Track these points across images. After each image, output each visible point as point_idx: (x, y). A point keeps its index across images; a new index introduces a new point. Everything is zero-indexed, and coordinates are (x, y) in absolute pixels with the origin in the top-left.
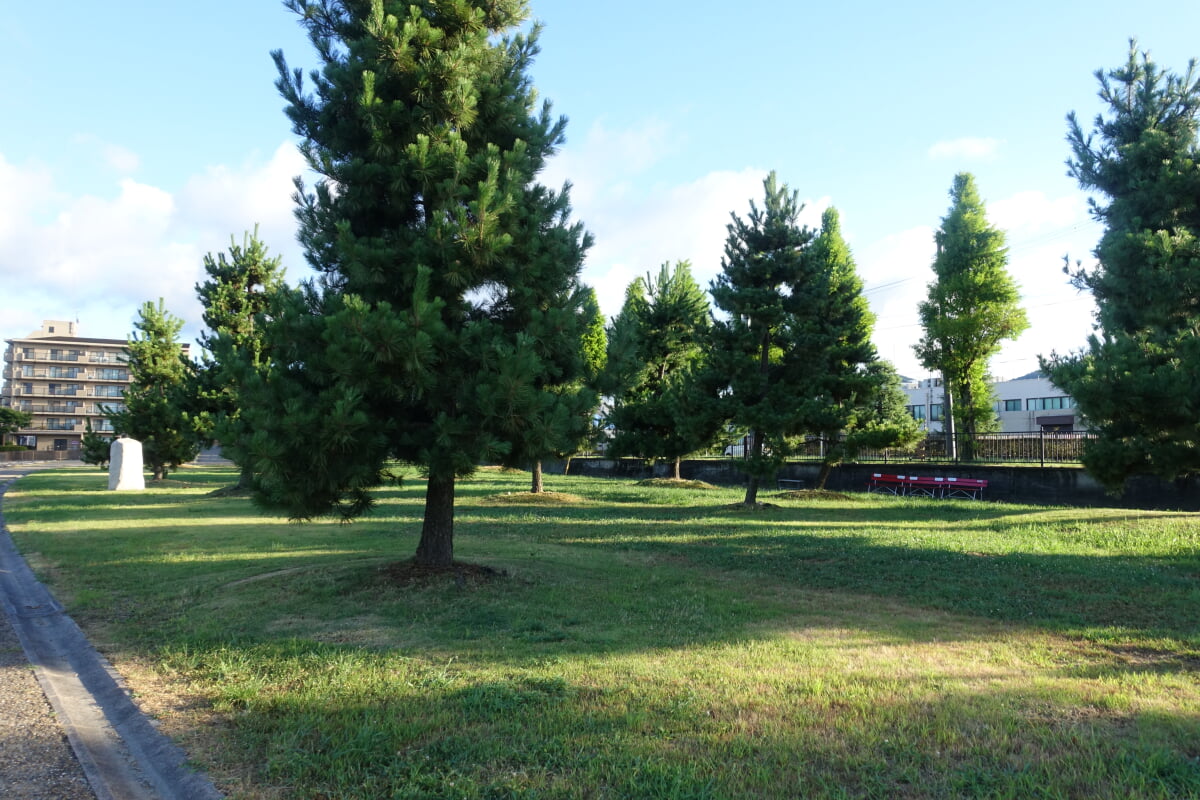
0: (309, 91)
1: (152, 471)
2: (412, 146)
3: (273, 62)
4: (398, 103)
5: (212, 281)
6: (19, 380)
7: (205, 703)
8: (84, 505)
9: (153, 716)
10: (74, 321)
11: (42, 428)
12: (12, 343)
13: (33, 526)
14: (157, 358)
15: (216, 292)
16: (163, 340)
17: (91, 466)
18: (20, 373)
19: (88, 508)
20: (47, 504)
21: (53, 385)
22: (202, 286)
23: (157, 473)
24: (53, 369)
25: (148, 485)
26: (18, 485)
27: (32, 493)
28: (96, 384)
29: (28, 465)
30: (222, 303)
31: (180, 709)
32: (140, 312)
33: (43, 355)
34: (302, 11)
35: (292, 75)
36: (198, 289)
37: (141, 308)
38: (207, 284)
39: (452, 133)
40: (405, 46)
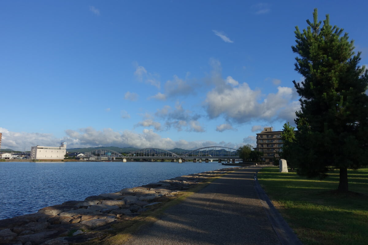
0: (301, 86)
1: (290, 168)
2: (323, 95)
3: (293, 83)
4: (319, 86)
5: (298, 118)
6: (260, 144)
7: (284, 207)
8: (273, 175)
9: (276, 207)
10: (271, 127)
11: (266, 156)
12: (258, 134)
13: (262, 179)
14: (289, 138)
15: (299, 121)
16: (289, 133)
17: (276, 166)
18: (260, 142)
19: (274, 176)
20: (265, 175)
21: (268, 144)
22: (296, 119)
23: (291, 168)
24: (267, 140)
25: (288, 171)
26: (260, 170)
27: (263, 172)
28: (278, 143)
29: (263, 166)
30: (301, 123)
31: (279, 207)
32: (283, 126)
33: (265, 137)
34: (298, 70)
35: (297, 84)
36: (295, 120)
37: (284, 125)
38: (297, 119)
39: (333, 90)
40: (319, 75)
